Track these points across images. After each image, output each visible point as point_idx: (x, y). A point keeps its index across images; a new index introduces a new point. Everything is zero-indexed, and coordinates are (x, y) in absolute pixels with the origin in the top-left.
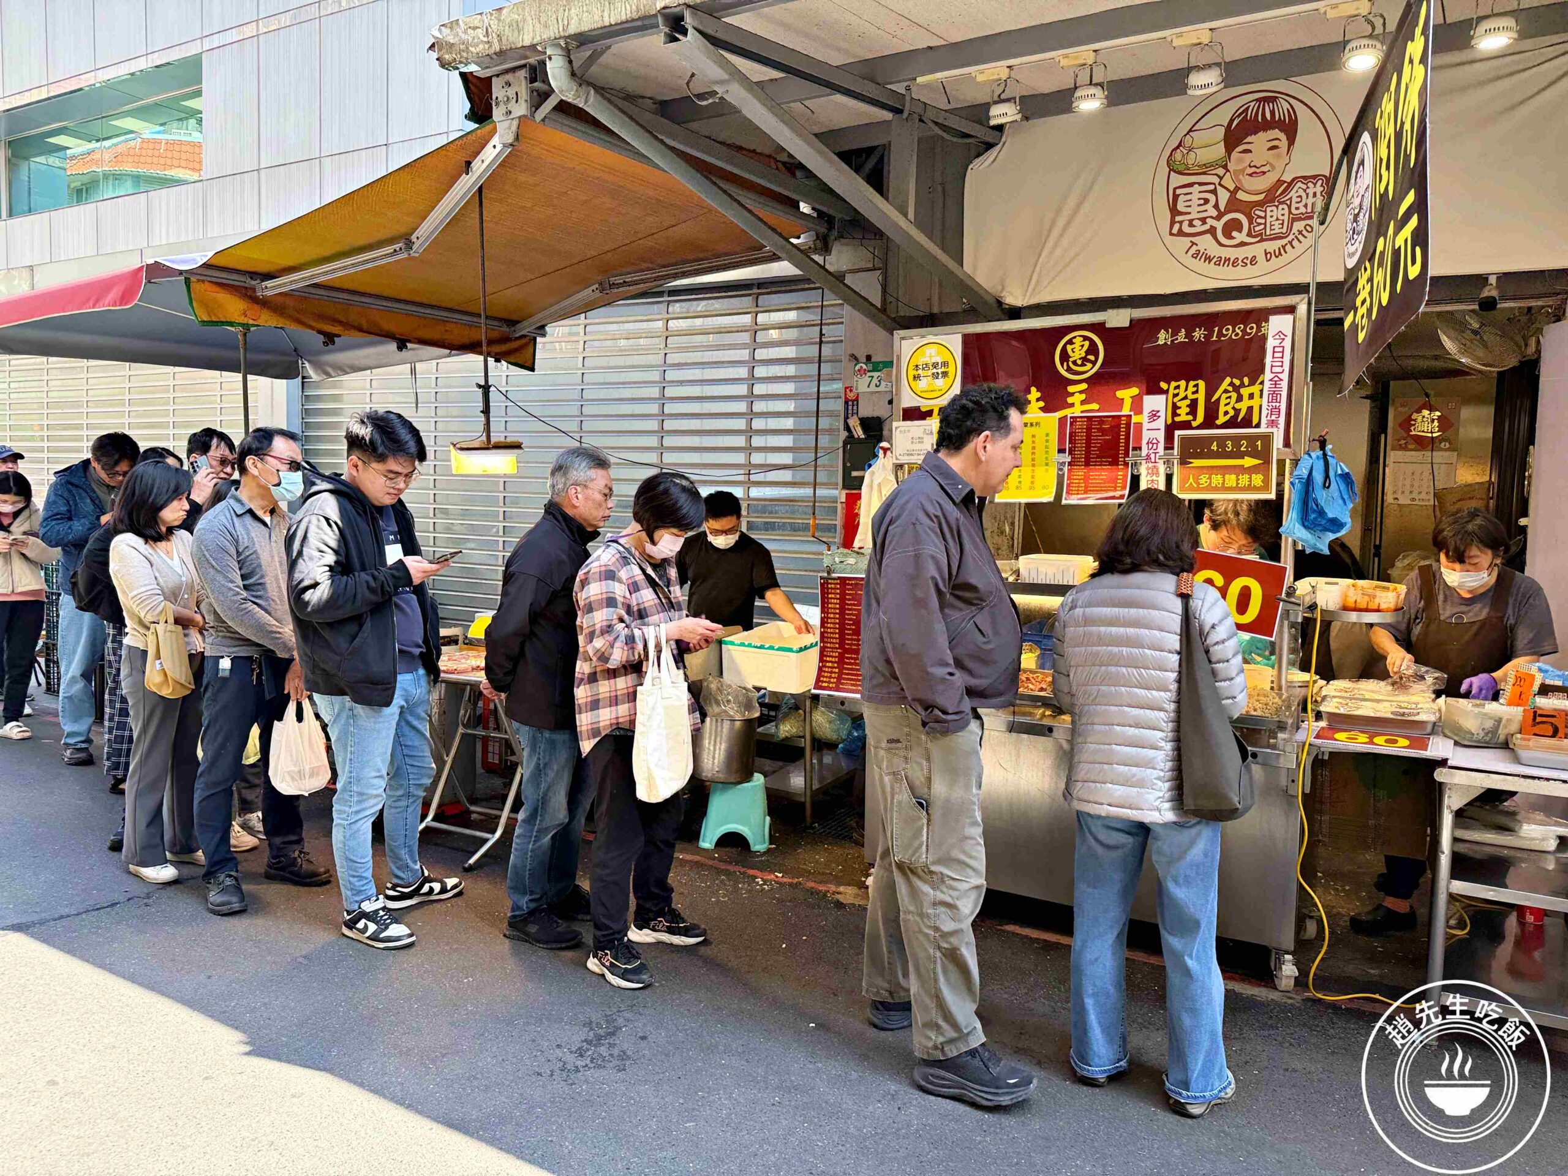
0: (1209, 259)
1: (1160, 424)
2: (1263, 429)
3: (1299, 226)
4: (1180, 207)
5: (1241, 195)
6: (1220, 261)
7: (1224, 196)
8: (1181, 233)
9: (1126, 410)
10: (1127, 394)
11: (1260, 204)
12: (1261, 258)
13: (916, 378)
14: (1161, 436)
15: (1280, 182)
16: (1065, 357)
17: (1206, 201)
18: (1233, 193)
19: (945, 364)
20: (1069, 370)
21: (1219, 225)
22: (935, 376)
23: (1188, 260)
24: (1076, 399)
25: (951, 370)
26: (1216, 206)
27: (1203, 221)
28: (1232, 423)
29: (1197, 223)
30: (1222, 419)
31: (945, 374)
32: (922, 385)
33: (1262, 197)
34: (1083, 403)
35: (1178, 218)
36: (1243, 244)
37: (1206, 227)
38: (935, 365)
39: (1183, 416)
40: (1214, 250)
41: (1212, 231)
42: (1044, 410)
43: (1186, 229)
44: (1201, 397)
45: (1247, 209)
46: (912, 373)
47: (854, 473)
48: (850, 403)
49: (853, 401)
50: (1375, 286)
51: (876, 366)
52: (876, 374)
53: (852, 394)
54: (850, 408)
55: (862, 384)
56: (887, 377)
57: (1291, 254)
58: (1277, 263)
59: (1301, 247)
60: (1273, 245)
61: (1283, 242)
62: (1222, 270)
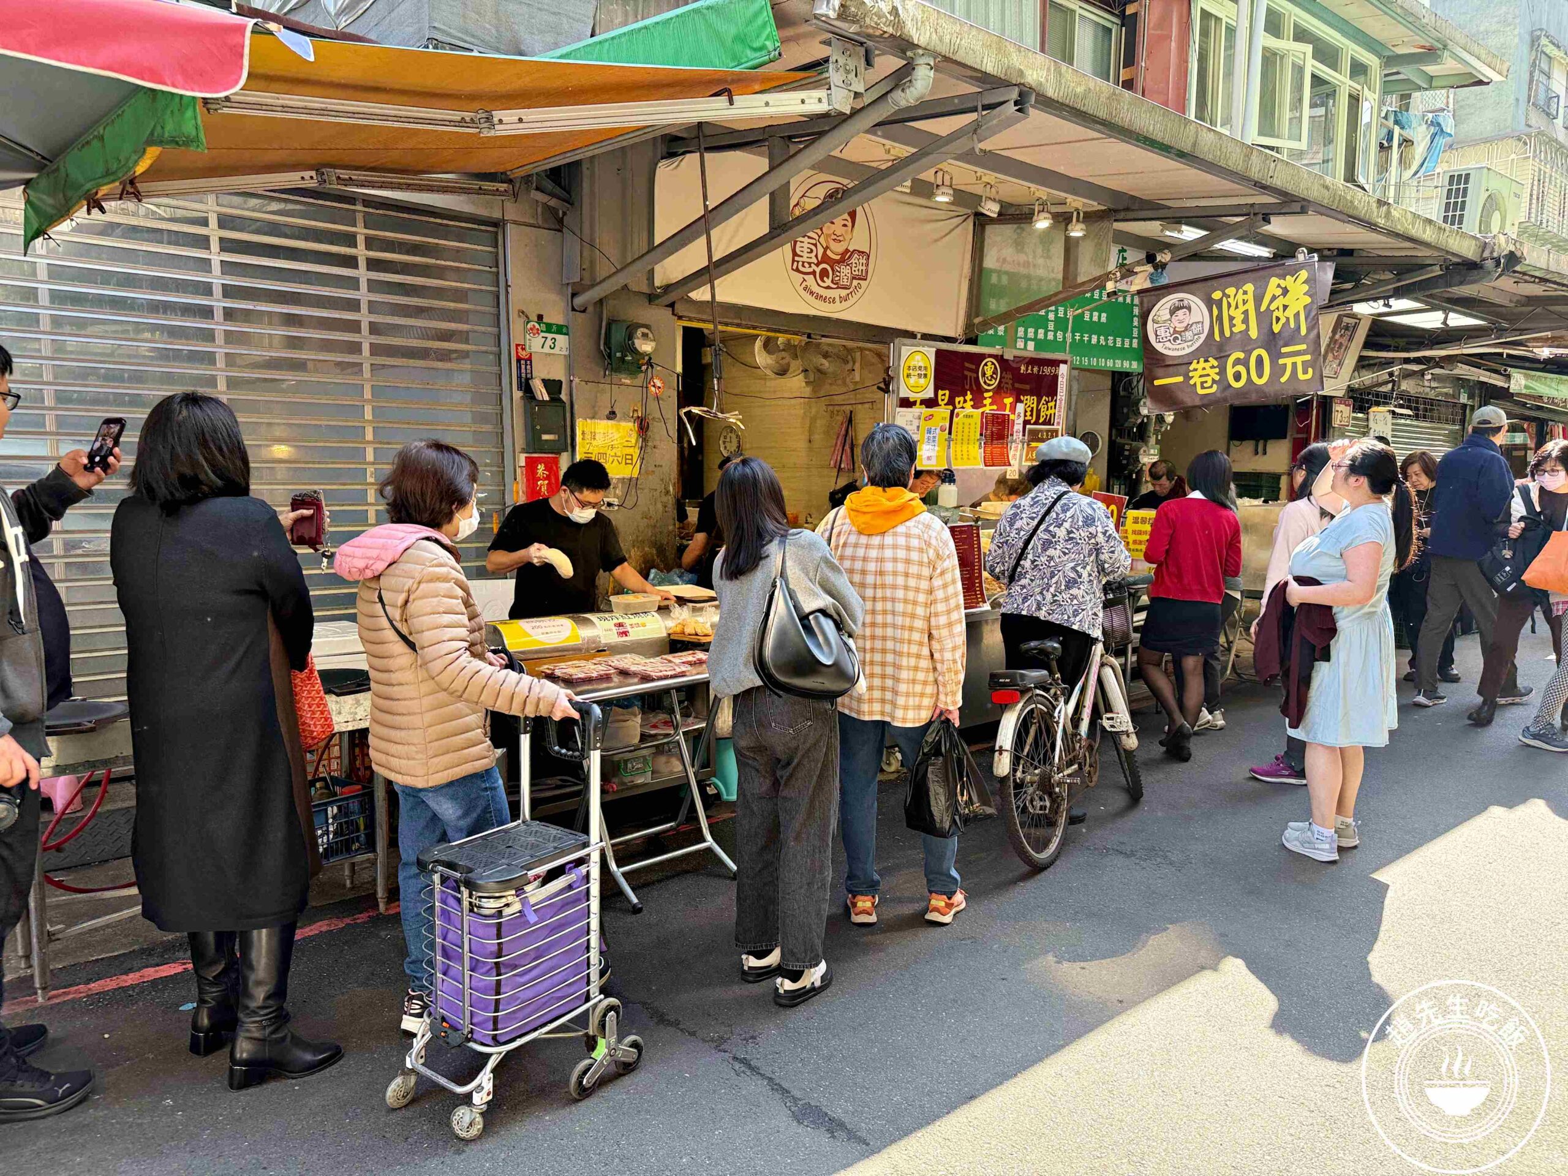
0: (812, 293)
1: (1021, 420)
2: (1055, 427)
3: (855, 282)
4: (798, 250)
5: (829, 252)
6: (819, 297)
7: (821, 251)
8: (797, 270)
9: (1007, 412)
10: (1008, 401)
11: (838, 262)
12: (837, 299)
13: (908, 376)
14: (1021, 427)
15: (847, 251)
16: (984, 374)
17: (812, 251)
19: (926, 368)
20: (985, 383)
21: (818, 270)
22: (920, 376)
23: (801, 290)
24: (987, 402)
25: (928, 373)
26: (816, 256)
27: (810, 264)
28: (1044, 423)
29: (806, 265)
30: (1041, 420)
31: (925, 376)
32: (912, 381)
33: (838, 257)
34: (991, 404)
35: (797, 258)
36: (828, 288)
37: (811, 270)
38: (920, 368)
39: (1029, 418)
40: (815, 289)
41: (814, 273)
42: (973, 407)
43: (801, 268)
44: (1035, 406)
45: (832, 263)
46: (906, 372)
47: (545, 437)
48: (523, 362)
49: (526, 360)
50: (1230, 372)
51: (549, 328)
52: (550, 336)
53: (524, 353)
54: (523, 367)
55: (536, 344)
56: (562, 340)
57: (852, 301)
58: (845, 304)
59: (856, 298)
60: (844, 293)
61: (848, 291)
62: (818, 304)
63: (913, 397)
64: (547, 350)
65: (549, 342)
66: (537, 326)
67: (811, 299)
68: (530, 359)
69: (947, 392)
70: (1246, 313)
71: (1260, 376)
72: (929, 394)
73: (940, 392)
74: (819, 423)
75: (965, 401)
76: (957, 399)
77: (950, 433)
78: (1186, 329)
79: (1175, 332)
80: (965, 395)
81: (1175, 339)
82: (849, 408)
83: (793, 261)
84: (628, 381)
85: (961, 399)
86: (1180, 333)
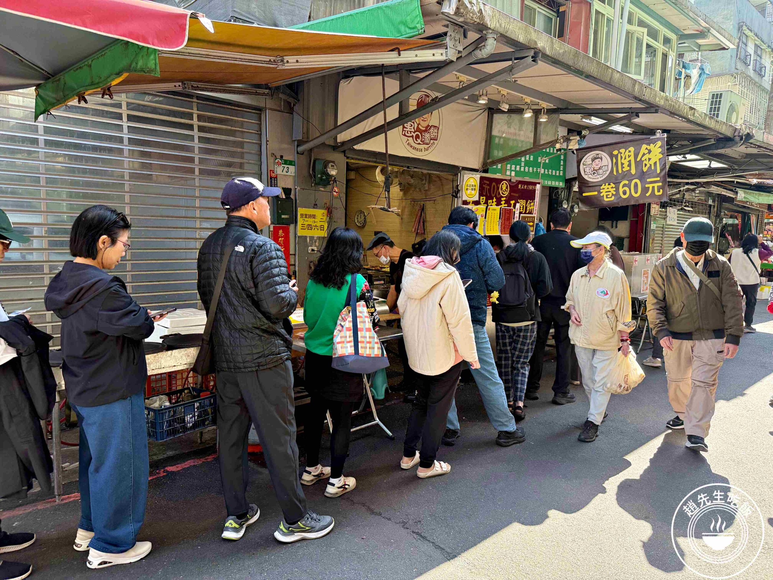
0: (411, 146)
1: (518, 212)
2: (534, 215)
3: (432, 141)
5: (420, 126)
6: (414, 148)
7: (416, 125)
8: (405, 135)
9: (512, 208)
10: (512, 202)
11: (424, 131)
12: (423, 150)
13: (467, 189)
14: (518, 215)
15: (428, 125)
17: (412, 126)
18: (419, 124)
19: (475, 186)
20: (502, 193)
21: (414, 135)
22: (472, 189)
23: (406, 144)
24: (503, 202)
26: (414, 128)
27: (411, 132)
28: (529, 213)
29: (409, 132)
30: (527, 212)
31: (475, 189)
32: (469, 192)
33: (424, 129)
34: (504, 204)
35: (405, 129)
36: (419, 144)
37: (411, 135)
38: (473, 185)
39: (521, 211)
40: (413, 144)
41: (412, 136)
42: (496, 205)
44: (524, 205)
45: (421, 131)
46: (466, 187)
47: (283, 216)
48: (273, 179)
49: (274, 178)
50: (621, 190)
51: (286, 162)
52: (286, 166)
53: (274, 174)
54: (273, 181)
55: (279, 170)
56: (292, 169)
57: (430, 150)
58: (427, 152)
59: (432, 149)
60: (426, 146)
61: (428, 146)
62: (414, 151)
63: (469, 200)
64: (284, 173)
65: (286, 169)
66: (280, 161)
67: (411, 149)
68: (276, 177)
69: (484, 198)
70: (630, 161)
71: (636, 193)
72: (476, 198)
73: (482, 198)
74: (406, 210)
75: (493, 202)
76: (489, 201)
77: (485, 218)
78: (600, 169)
79: (594, 170)
80: (493, 199)
81: (594, 173)
82: (422, 203)
83: (403, 130)
84: (322, 189)
85: (491, 201)
86: (596, 170)
